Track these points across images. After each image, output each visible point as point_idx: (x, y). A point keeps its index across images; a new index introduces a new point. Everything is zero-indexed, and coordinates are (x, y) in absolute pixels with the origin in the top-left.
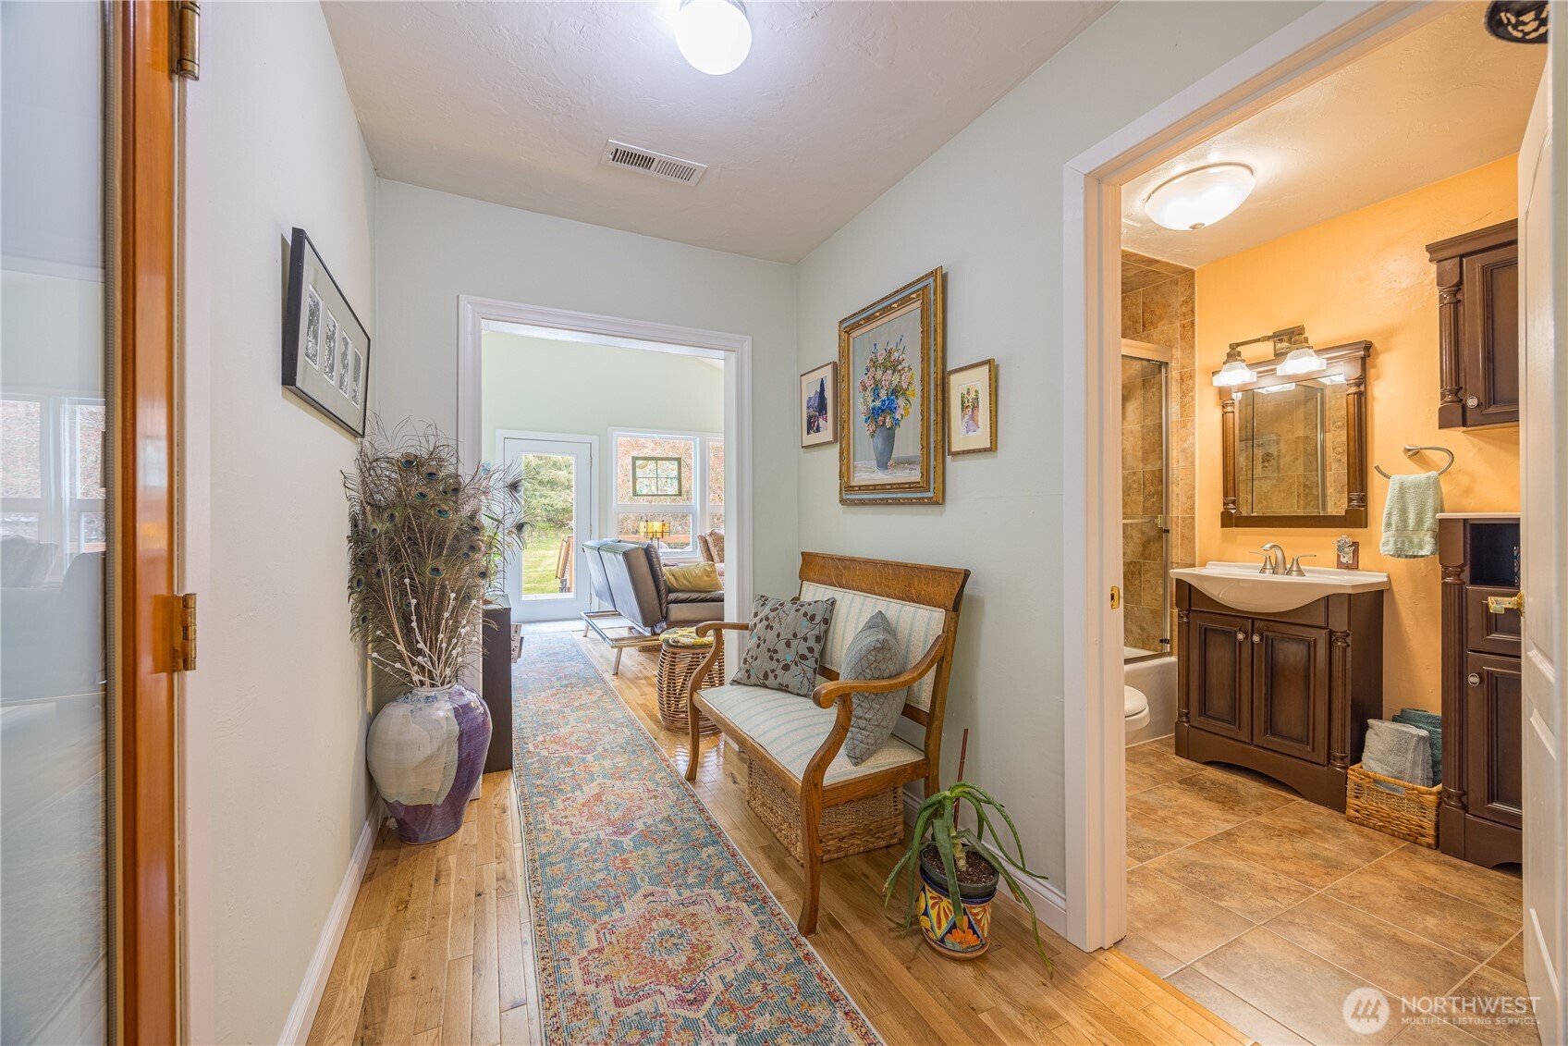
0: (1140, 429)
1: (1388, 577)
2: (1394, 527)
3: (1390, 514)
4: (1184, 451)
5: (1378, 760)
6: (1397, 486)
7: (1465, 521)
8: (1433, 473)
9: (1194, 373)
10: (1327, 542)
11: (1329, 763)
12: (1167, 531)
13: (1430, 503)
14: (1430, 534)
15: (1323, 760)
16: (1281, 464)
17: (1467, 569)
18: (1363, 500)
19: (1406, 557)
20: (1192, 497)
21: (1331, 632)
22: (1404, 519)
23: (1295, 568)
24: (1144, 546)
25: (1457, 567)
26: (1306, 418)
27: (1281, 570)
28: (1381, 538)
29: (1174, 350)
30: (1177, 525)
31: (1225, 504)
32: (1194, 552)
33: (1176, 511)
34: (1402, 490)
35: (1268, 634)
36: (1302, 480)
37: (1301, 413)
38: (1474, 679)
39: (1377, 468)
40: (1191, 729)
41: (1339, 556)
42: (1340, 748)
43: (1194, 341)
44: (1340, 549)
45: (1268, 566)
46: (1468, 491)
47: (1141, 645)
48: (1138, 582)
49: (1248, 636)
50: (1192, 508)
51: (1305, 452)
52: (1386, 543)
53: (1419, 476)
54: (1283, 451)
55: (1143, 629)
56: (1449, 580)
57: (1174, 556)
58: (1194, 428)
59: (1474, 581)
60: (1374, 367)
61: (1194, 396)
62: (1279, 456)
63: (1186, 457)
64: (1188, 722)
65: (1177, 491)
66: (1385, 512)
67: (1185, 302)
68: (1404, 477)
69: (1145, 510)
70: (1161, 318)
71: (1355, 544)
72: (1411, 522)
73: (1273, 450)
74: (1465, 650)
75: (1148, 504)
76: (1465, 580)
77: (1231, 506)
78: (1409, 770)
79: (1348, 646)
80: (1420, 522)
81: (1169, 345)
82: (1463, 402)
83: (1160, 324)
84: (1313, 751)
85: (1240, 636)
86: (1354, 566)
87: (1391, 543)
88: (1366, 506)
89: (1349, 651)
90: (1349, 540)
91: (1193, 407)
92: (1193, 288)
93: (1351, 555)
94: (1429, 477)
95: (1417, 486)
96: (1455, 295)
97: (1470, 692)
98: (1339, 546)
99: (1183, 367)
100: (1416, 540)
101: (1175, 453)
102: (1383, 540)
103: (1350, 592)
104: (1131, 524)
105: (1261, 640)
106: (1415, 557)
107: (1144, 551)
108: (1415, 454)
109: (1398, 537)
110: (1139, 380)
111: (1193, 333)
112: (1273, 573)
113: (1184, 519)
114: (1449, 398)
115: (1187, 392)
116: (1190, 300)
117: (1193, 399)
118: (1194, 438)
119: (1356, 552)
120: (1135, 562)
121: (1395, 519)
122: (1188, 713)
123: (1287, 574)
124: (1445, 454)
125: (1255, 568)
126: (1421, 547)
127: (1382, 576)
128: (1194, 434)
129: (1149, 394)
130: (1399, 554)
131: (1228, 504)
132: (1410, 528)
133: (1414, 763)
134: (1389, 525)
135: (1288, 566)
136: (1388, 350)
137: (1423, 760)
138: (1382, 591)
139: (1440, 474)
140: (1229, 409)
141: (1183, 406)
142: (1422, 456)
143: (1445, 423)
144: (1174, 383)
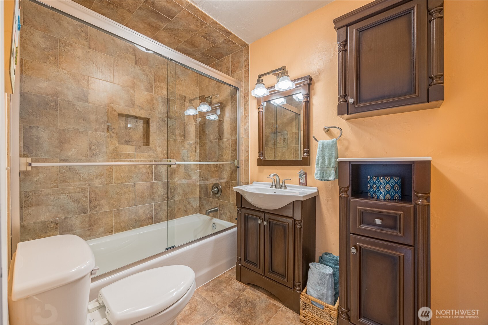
0: (230, 120)
1: (318, 190)
2: (320, 165)
3: (318, 159)
4: (245, 130)
5: (313, 288)
6: (321, 145)
7: (350, 162)
8: (335, 139)
9: (249, 93)
10: (295, 172)
11: (294, 287)
12: (239, 167)
13: (334, 154)
14: (333, 169)
15: (291, 287)
16: (289, 142)
17: (350, 188)
18: (309, 152)
19: (324, 180)
20: (248, 151)
21: (295, 219)
22: (324, 162)
23: (283, 186)
24: (231, 175)
25: (346, 188)
26: (295, 125)
27: (278, 186)
28: (315, 171)
29: (242, 83)
30: (243, 164)
31: (259, 155)
32: (249, 177)
33: (242, 159)
34: (323, 147)
35: (271, 220)
36: (294, 148)
37: (294, 123)
38: (353, 250)
39: (314, 137)
40: (242, 267)
41: (300, 179)
42: (298, 281)
43: (249, 78)
44: (300, 176)
45: (274, 185)
46: (347, 148)
47: (230, 220)
48: (229, 191)
49: (263, 221)
50: (248, 156)
51: (295, 138)
52: (317, 174)
53: (329, 140)
54: (289, 137)
55: (231, 213)
56: (342, 195)
57: (242, 179)
58: (249, 119)
59: (353, 196)
60: (313, 89)
61: (249, 104)
62: (288, 139)
63: (246, 133)
64: (241, 263)
65: (242, 148)
66: (317, 158)
67: (246, 60)
68: (324, 141)
69: (231, 157)
70: (237, 68)
71: (306, 174)
72: (326, 163)
73: (286, 137)
74: (349, 232)
75: (233, 155)
76: (349, 195)
77: (261, 156)
78: (325, 294)
79: (301, 227)
80: (330, 163)
81: (240, 80)
82: (347, 102)
83: (237, 71)
84: (287, 281)
85: (259, 222)
86: (305, 184)
87: (319, 173)
88: (309, 156)
89: (302, 229)
90: (303, 172)
91: (248, 109)
92: (248, 54)
93: (304, 179)
94: (333, 141)
95: (328, 145)
96: (344, 47)
97: (351, 256)
98: (300, 175)
99: (245, 91)
100: (328, 172)
101: (242, 131)
102: (316, 172)
103: (302, 199)
104: (227, 164)
105: (268, 223)
106: (328, 180)
107: (231, 176)
108: (327, 130)
109: (321, 171)
110: (230, 97)
111: (248, 74)
112: (275, 188)
113: (245, 161)
114: (342, 100)
115: (246, 102)
116: (247, 60)
117: (248, 106)
118: (249, 124)
119: (306, 177)
120: (228, 182)
121: (320, 161)
122: (241, 258)
123: (280, 188)
124: (339, 130)
125: (269, 184)
126: (330, 176)
127: (315, 189)
128: (248, 122)
129: (233, 104)
130: (322, 179)
131: (260, 154)
132: (326, 166)
133: (327, 289)
134: (318, 165)
135: (281, 184)
136: (318, 81)
137: (331, 287)
138: (316, 196)
139: (337, 140)
140: (261, 110)
141: (245, 109)
142: (330, 132)
143: (340, 113)
144: (242, 98)
